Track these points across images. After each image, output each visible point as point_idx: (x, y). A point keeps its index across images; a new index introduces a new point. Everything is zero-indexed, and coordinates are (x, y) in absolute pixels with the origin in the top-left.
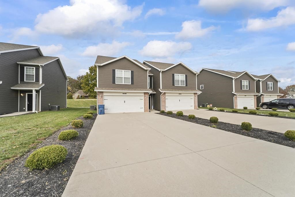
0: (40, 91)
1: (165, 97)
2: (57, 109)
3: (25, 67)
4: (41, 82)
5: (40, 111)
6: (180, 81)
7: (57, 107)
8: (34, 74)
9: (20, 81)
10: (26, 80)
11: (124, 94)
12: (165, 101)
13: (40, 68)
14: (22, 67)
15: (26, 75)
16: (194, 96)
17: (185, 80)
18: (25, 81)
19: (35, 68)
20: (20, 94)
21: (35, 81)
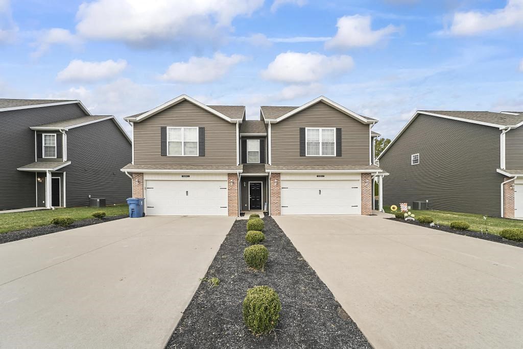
0: (65, 173)
1: (278, 184)
2: (98, 204)
3: (43, 135)
4: (65, 158)
5: (65, 206)
6: (321, 144)
7: (98, 200)
8: (56, 146)
9: (38, 157)
10: (46, 155)
11: (185, 176)
12: (279, 193)
13: (64, 135)
14: (40, 133)
15: (45, 147)
16: (360, 181)
17: (335, 142)
18: (43, 157)
19: (55, 134)
20: (38, 178)
21: (56, 157)
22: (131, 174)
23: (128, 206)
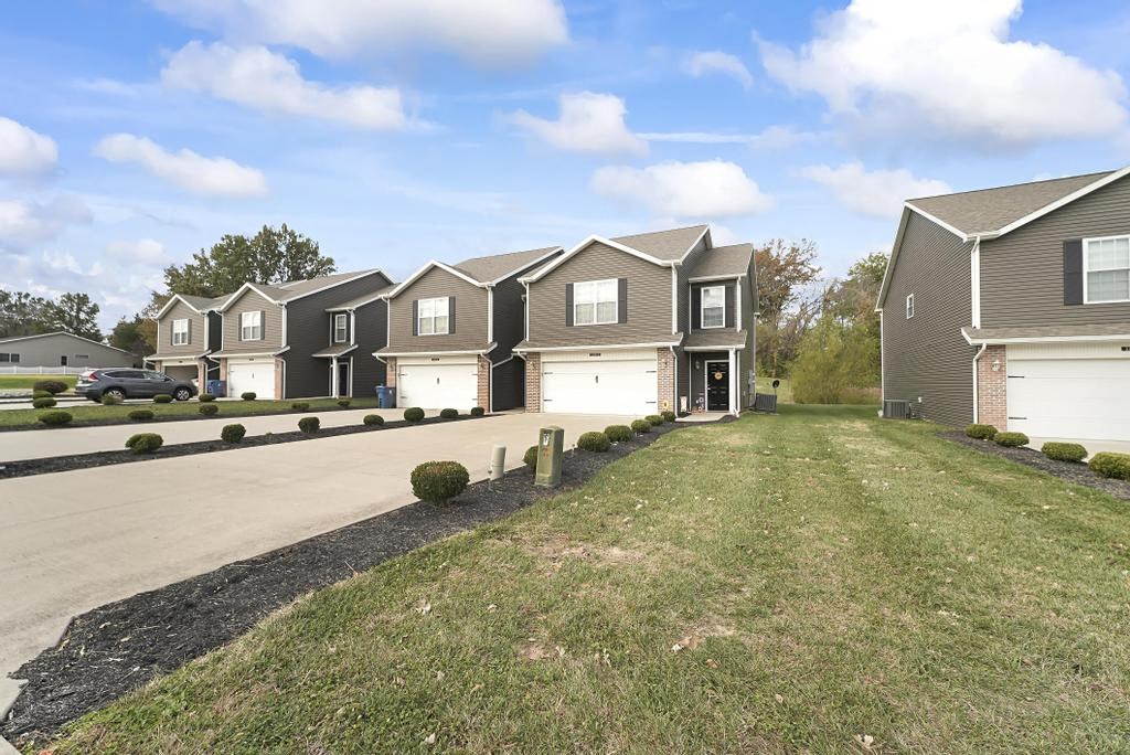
0: (351, 359)
4: (352, 342)
8: (345, 328)
9: (332, 341)
10: (337, 339)
11: (434, 360)
13: (352, 315)
15: (338, 330)
19: (346, 315)
21: (345, 341)
22: (385, 358)
23: (376, 395)
